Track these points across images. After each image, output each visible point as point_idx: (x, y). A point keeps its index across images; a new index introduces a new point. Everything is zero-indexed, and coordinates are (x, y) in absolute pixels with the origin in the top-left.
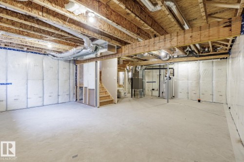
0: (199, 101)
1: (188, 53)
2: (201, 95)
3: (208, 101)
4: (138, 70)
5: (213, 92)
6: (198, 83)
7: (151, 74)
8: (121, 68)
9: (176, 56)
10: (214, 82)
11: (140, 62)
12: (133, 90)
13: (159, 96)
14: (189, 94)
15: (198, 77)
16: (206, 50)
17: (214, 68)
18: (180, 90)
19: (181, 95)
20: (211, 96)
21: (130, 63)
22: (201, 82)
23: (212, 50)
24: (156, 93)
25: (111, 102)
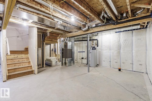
0: (120, 70)
1: (105, 21)
2: (122, 64)
3: (129, 70)
4: (67, 42)
5: (133, 62)
6: (119, 53)
7: (81, 45)
8: (53, 40)
9: (94, 26)
10: (134, 51)
11: (67, 34)
12: (64, 59)
13: (87, 64)
14: (111, 63)
15: (119, 47)
16: (125, 15)
17: (134, 38)
18: (103, 59)
19: (105, 63)
20: (132, 65)
21: (60, 35)
22: (122, 51)
23: (130, 15)
24: (85, 61)
25: (32, 72)
